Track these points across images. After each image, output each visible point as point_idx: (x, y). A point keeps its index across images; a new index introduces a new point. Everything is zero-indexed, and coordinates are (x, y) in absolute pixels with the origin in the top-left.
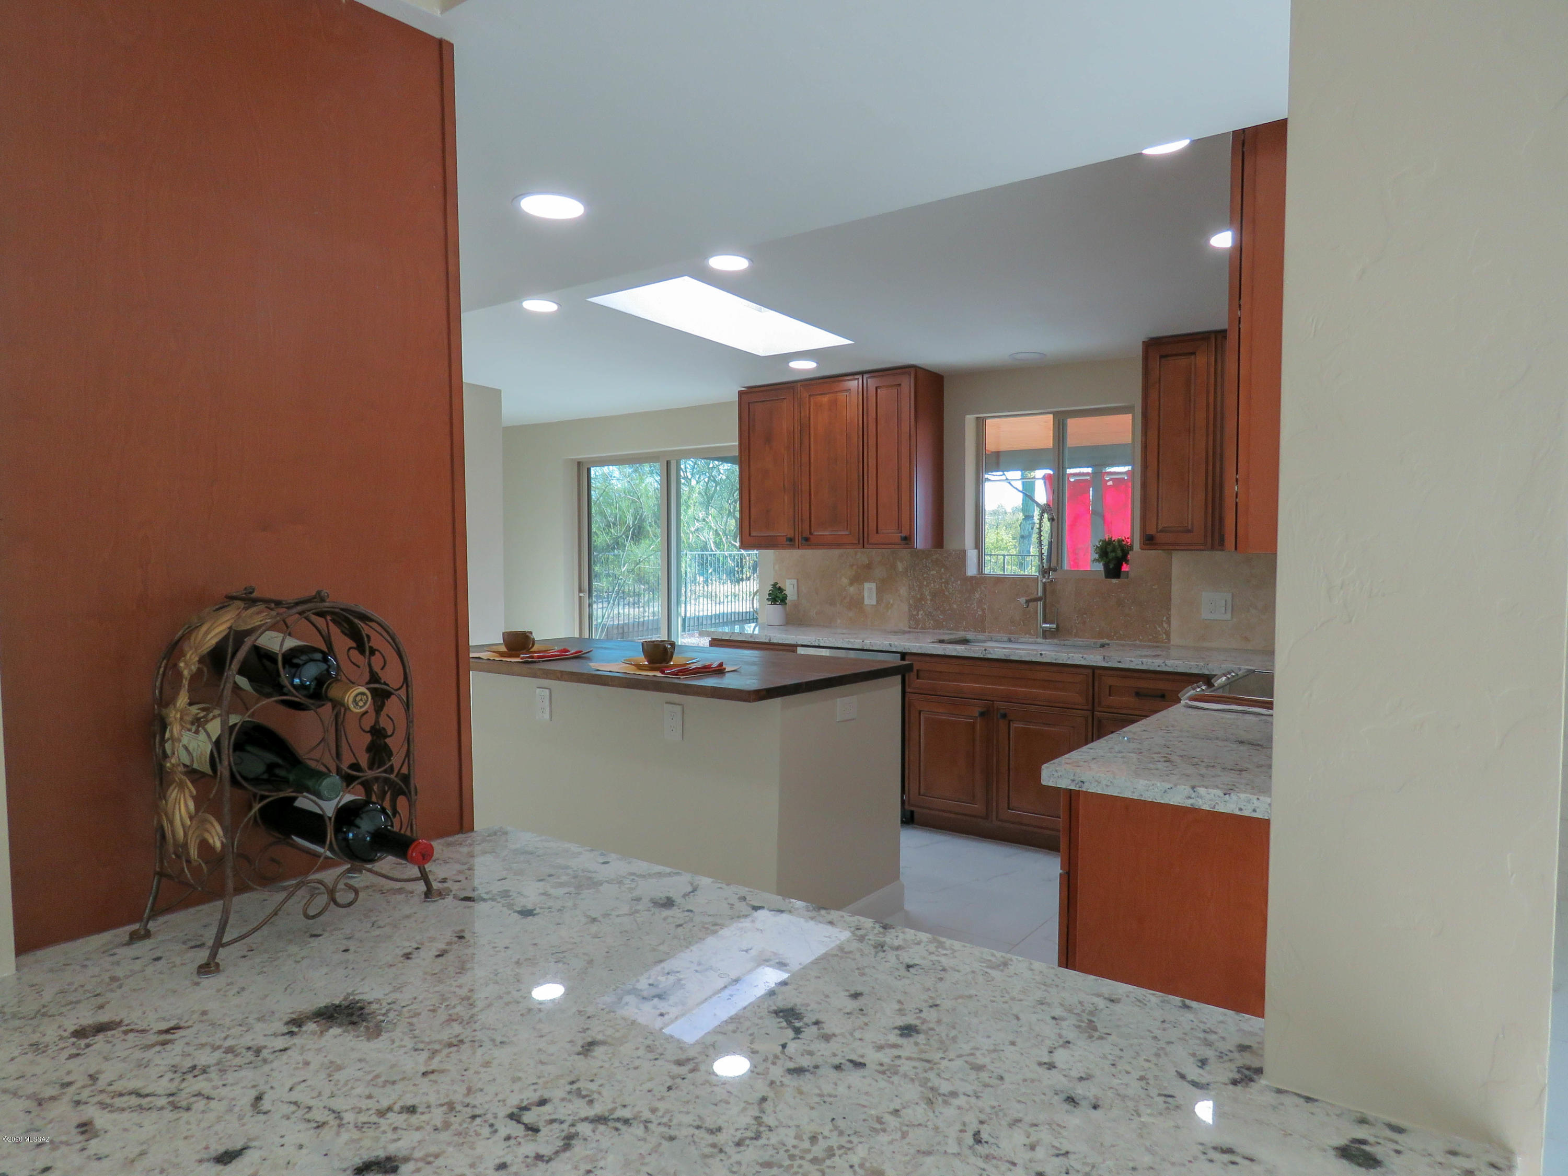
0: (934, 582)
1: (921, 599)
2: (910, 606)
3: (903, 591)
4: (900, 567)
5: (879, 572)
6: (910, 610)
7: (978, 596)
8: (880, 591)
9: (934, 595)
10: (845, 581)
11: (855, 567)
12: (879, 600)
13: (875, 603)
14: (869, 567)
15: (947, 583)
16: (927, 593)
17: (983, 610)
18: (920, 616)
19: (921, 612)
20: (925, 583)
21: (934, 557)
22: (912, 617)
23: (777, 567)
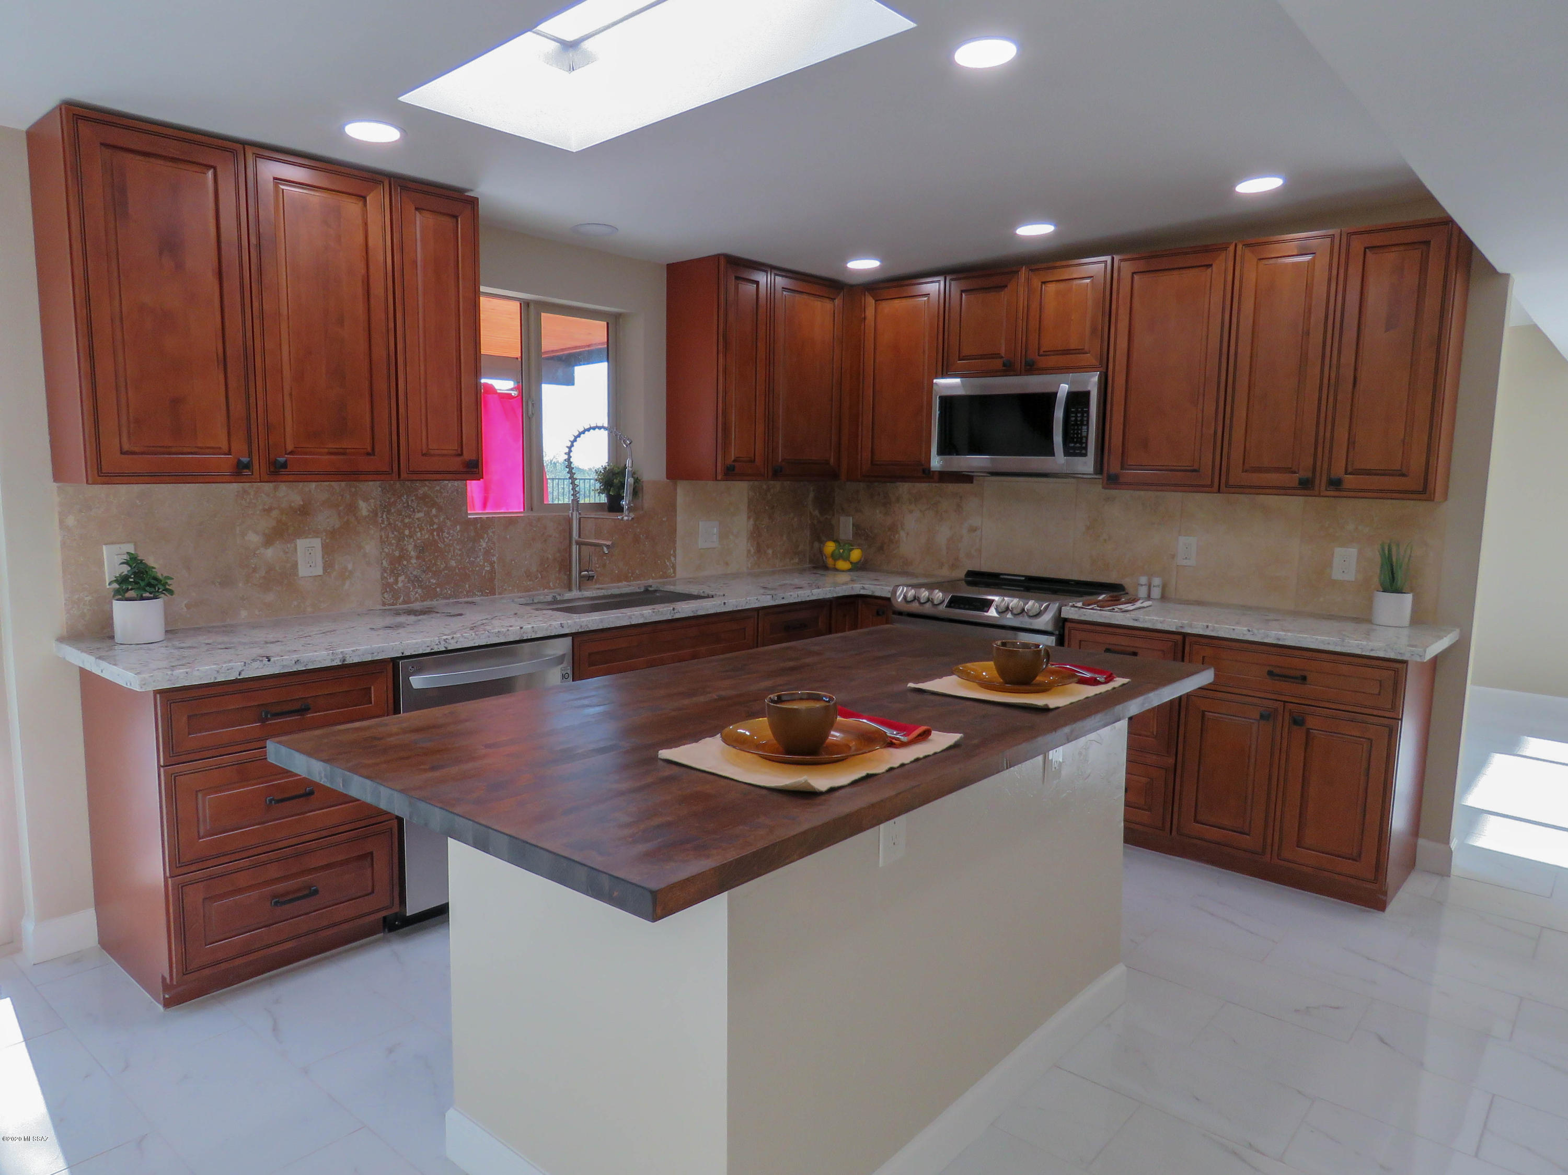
0: (421, 529)
1: (401, 557)
2: (385, 570)
3: (371, 547)
4: (364, 508)
5: (326, 519)
6: (383, 578)
7: (484, 545)
8: (327, 550)
9: (422, 550)
10: (254, 538)
11: (275, 513)
12: (328, 566)
13: (320, 571)
14: (304, 511)
15: (440, 530)
16: (410, 548)
17: (492, 564)
18: (400, 585)
19: (401, 578)
20: (407, 532)
21: (421, 492)
22: (387, 587)
23: (71, 521)
